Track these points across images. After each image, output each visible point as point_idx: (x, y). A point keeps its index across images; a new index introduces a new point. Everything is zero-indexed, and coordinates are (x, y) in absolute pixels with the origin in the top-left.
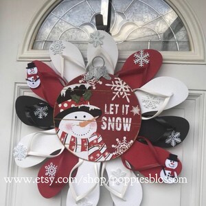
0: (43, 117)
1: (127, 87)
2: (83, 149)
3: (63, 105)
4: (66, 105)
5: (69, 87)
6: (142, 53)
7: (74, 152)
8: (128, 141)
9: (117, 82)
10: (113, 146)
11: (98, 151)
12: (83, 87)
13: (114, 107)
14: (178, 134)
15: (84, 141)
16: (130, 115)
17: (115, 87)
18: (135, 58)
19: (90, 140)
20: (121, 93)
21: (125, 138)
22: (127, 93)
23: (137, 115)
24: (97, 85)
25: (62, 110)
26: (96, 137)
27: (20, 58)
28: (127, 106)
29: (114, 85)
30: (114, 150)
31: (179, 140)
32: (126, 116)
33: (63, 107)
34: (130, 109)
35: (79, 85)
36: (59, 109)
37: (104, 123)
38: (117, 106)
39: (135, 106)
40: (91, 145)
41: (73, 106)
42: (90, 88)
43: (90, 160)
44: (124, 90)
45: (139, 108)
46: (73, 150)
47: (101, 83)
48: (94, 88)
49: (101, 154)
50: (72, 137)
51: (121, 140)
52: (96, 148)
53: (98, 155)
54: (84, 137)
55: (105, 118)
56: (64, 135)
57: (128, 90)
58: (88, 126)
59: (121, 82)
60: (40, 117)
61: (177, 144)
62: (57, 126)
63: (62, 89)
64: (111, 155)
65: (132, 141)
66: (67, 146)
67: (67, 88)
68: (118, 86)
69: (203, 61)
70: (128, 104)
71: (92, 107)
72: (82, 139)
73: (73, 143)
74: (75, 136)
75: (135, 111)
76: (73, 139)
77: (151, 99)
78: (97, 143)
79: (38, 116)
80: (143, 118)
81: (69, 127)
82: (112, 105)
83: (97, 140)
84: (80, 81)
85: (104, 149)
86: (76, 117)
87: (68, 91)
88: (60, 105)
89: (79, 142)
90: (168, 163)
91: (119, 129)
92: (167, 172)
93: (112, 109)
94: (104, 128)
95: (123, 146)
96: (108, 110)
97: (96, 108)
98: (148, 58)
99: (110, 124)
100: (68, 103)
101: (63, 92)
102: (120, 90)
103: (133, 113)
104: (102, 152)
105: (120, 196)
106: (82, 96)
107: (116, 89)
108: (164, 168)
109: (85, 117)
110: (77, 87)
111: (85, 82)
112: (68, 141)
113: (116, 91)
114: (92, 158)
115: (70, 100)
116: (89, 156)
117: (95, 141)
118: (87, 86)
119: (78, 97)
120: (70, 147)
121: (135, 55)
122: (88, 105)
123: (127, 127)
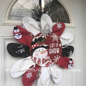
0: (23, 52)
1: (57, 37)
2: (43, 63)
3: (34, 46)
4: (35, 46)
5: (36, 38)
6: (59, 24)
7: (40, 65)
8: (58, 56)
9: (54, 35)
10: (54, 59)
11: (49, 63)
12: (41, 37)
13: (53, 45)
14: (71, 51)
15: (43, 59)
16: (59, 47)
17: (53, 37)
18: (57, 26)
19: (45, 59)
20: (55, 39)
21: (57, 56)
22: (57, 39)
23: (61, 47)
24: (47, 36)
25: (33, 48)
26: (48, 57)
27: (3, 24)
28: (58, 44)
29: (53, 36)
30: (54, 61)
31: (71, 53)
32: (57, 48)
33: (34, 47)
34: (59, 45)
35: (40, 37)
36: (32, 47)
37: (50, 51)
38: (54, 44)
39: (60, 44)
40: (46, 60)
41: (38, 46)
42: (44, 38)
43: (46, 67)
44: (56, 38)
45: (61, 44)
46: (39, 64)
47: (48, 35)
48: (46, 38)
49: (50, 63)
50: (39, 59)
51: (56, 57)
52: (48, 61)
53: (49, 64)
54: (43, 58)
55: (50, 49)
56: (35, 58)
57: (57, 38)
58: (44, 53)
59: (55, 35)
60: (21, 52)
61: (71, 55)
62: (32, 55)
63: (33, 39)
64: (53, 63)
65: (60, 56)
66: (37, 63)
67: (35, 38)
68: (54, 36)
69: (74, 27)
70: (58, 43)
71: (45, 45)
72: (42, 59)
73: (39, 61)
74: (40, 58)
75: (60, 45)
76: (39, 60)
77: (64, 41)
78: (48, 59)
79: (20, 52)
80: (63, 48)
81: (37, 55)
82: (52, 44)
83: (48, 58)
84: (40, 35)
85: (51, 61)
86: (39, 50)
87: (36, 40)
88: (32, 46)
89: (41, 60)
90: (70, 62)
91: (55, 53)
92: (70, 65)
93: (52, 45)
94: (50, 53)
95: (57, 59)
96: (51, 46)
97: (47, 46)
98: (61, 26)
99: (52, 51)
100: (36, 45)
101: (34, 40)
102: (55, 38)
103: (59, 46)
104: (50, 62)
105: (57, 77)
106: (41, 41)
107: (53, 38)
108: (69, 64)
109: (43, 50)
110: (39, 38)
111: (42, 35)
112: (37, 61)
113: (54, 39)
114: (47, 65)
115: (36, 43)
116: (46, 65)
117: (47, 59)
118: (43, 37)
119: (40, 42)
120: (38, 63)
121: (57, 24)
122: (44, 45)
123: (58, 52)
